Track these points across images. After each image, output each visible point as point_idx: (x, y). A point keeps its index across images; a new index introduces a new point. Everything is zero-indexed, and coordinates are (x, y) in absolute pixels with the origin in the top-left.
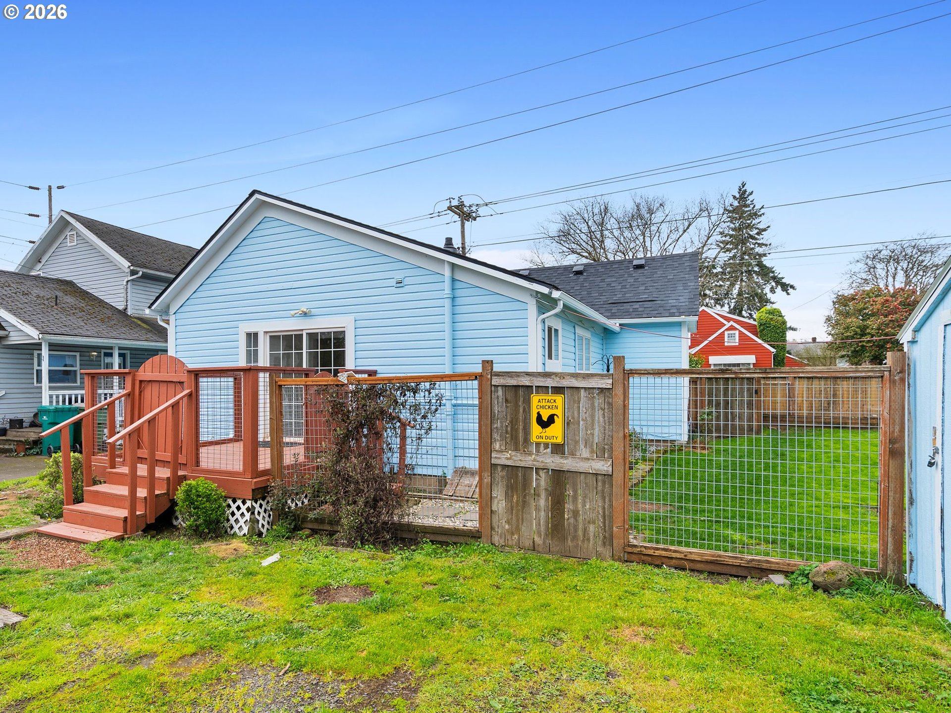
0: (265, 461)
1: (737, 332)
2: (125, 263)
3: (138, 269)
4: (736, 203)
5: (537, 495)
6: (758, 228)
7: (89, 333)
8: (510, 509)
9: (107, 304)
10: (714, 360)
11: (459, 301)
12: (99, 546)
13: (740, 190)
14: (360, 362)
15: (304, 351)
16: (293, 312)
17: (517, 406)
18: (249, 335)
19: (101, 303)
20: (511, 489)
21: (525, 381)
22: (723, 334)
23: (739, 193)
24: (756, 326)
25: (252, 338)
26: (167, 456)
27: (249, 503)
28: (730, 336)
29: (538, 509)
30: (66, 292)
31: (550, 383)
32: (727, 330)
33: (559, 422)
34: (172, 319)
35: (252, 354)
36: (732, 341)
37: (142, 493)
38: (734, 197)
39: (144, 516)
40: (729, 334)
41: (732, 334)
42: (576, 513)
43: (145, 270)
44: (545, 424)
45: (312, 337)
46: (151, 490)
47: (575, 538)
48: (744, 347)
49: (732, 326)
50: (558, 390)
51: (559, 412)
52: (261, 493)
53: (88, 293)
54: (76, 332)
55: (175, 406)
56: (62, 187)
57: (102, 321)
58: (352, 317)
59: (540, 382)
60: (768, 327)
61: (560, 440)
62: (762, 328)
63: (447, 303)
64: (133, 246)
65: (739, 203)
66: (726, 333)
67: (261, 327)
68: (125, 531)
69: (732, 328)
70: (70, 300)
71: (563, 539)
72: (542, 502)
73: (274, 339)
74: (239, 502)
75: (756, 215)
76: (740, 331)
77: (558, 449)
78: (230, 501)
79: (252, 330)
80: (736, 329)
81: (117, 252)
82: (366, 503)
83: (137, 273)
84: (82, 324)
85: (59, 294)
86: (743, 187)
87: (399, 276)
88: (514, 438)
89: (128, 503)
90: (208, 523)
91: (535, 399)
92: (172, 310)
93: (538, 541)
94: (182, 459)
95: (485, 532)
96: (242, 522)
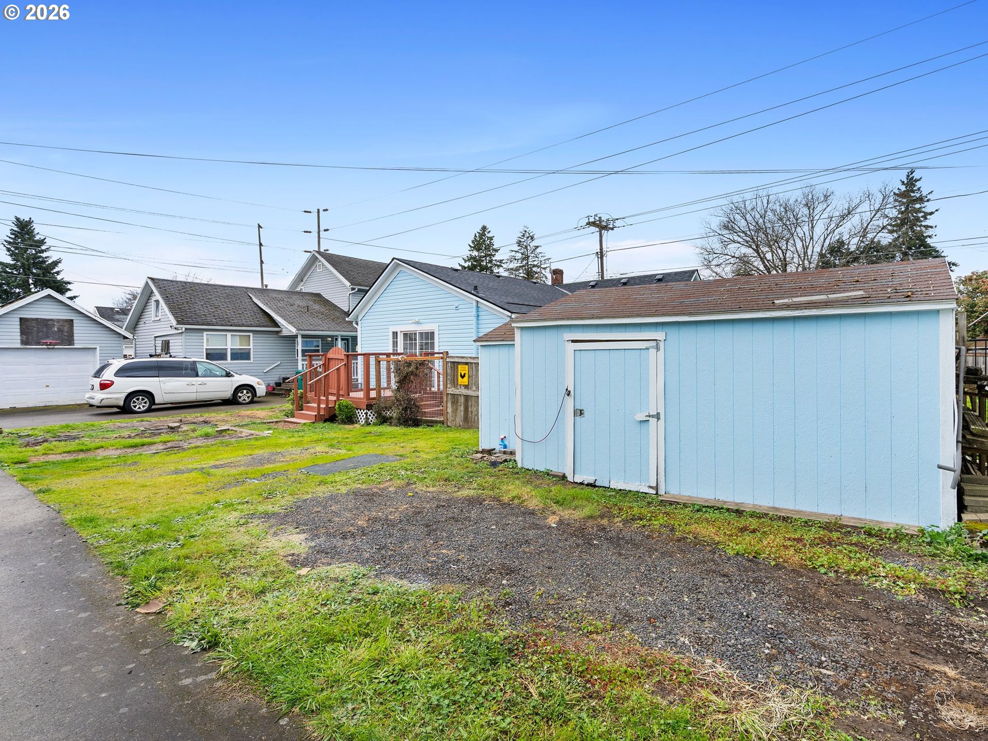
0: (373, 394)
2: (348, 284)
3: (355, 287)
4: (903, 188)
5: (461, 405)
6: (924, 212)
7: (323, 329)
8: (453, 412)
9: (339, 308)
11: (480, 318)
12: (305, 424)
13: (908, 176)
14: (441, 348)
15: (417, 342)
16: (411, 322)
17: (454, 370)
18: (394, 333)
19: (335, 307)
20: (453, 403)
21: (456, 360)
23: (907, 179)
25: (395, 334)
26: (335, 391)
27: (365, 411)
29: (461, 411)
30: (315, 302)
31: (464, 361)
33: (467, 375)
34: (359, 323)
35: (395, 344)
37: (323, 406)
38: (903, 183)
39: (324, 415)
42: (472, 412)
43: (359, 287)
44: (463, 377)
45: (421, 334)
46: (327, 404)
47: (471, 422)
50: (466, 364)
51: (467, 372)
52: (369, 407)
53: (328, 301)
54: (316, 328)
55: (338, 369)
56: (327, 210)
57: (333, 320)
58: (437, 325)
59: (460, 360)
61: (467, 384)
63: (474, 319)
64: (355, 270)
65: (906, 188)
67: (398, 329)
68: (316, 420)
70: (317, 307)
71: (468, 422)
72: (462, 408)
73: (405, 335)
74: (362, 411)
75: (921, 200)
77: (466, 387)
78: (359, 410)
79: (395, 330)
81: (343, 276)
82: (403, 409)
83: (354, 289)
84: (321, 323)
85: (311, 303)
86: (912, 174)
87: (456, 304)
88: (454, 383)
89: (317, 410)
90: (347, 418)
91: (460, 367)
92: (359, 319)
93: (461, 424)
94: (341, 393)
95: (445, 421)
96: (363, 418)
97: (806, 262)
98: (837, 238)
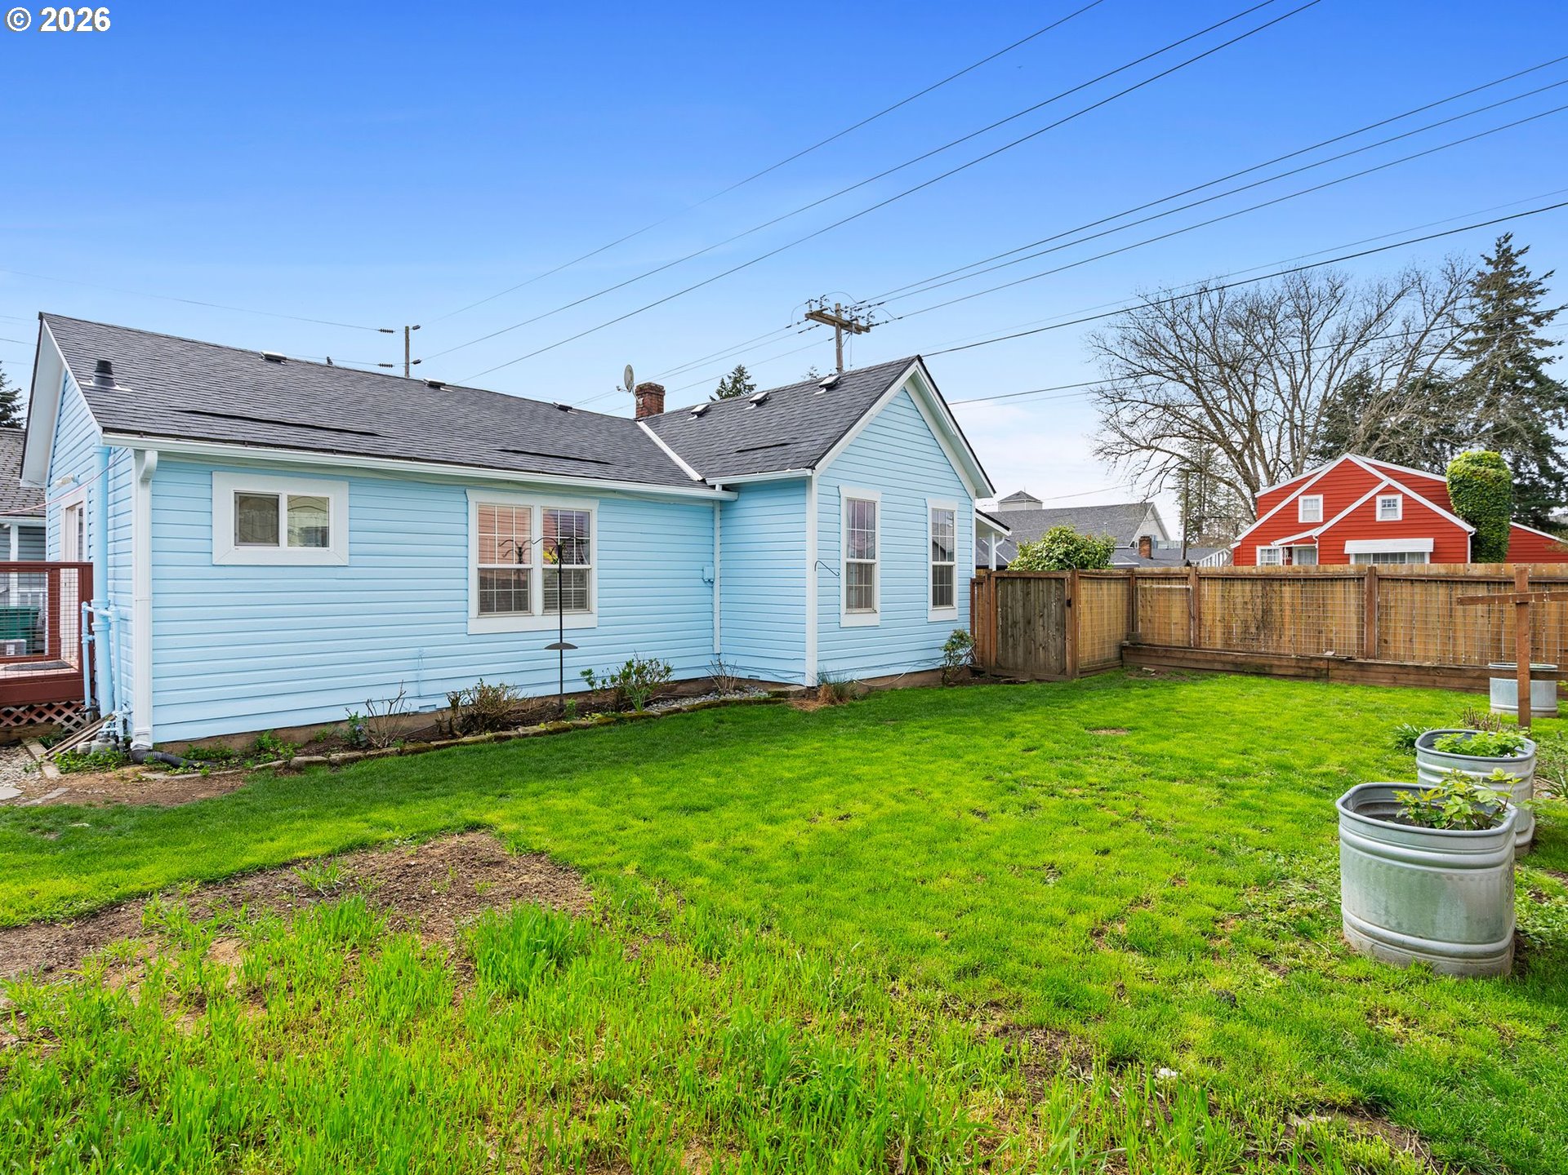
1: (1399, 498)
4: (1489, 270)
6: (1533, 314)
10: (1352, 547)
13: (1499, 247)
22: (1373, 500)
23: (1497, 252)
24: (1444, 485)
28: (1388, 504)
32: (1381, 493)
36: (1389, 512)
38: (1488, 259)
40: (1384, 501)
41: (1389, 501)
48: (1414, 523)
49: (1389, 486)
60: (1466, 487)
62: (1456, 488)
65: (1495, 268)
66: (1379, 499)
69: (1390, 490)
75: (1527, 290)
76: (1405, 495)
80: (1397, 492)
86: (1506, 242)
97: (1297, 413)
98: (1357, 369)
